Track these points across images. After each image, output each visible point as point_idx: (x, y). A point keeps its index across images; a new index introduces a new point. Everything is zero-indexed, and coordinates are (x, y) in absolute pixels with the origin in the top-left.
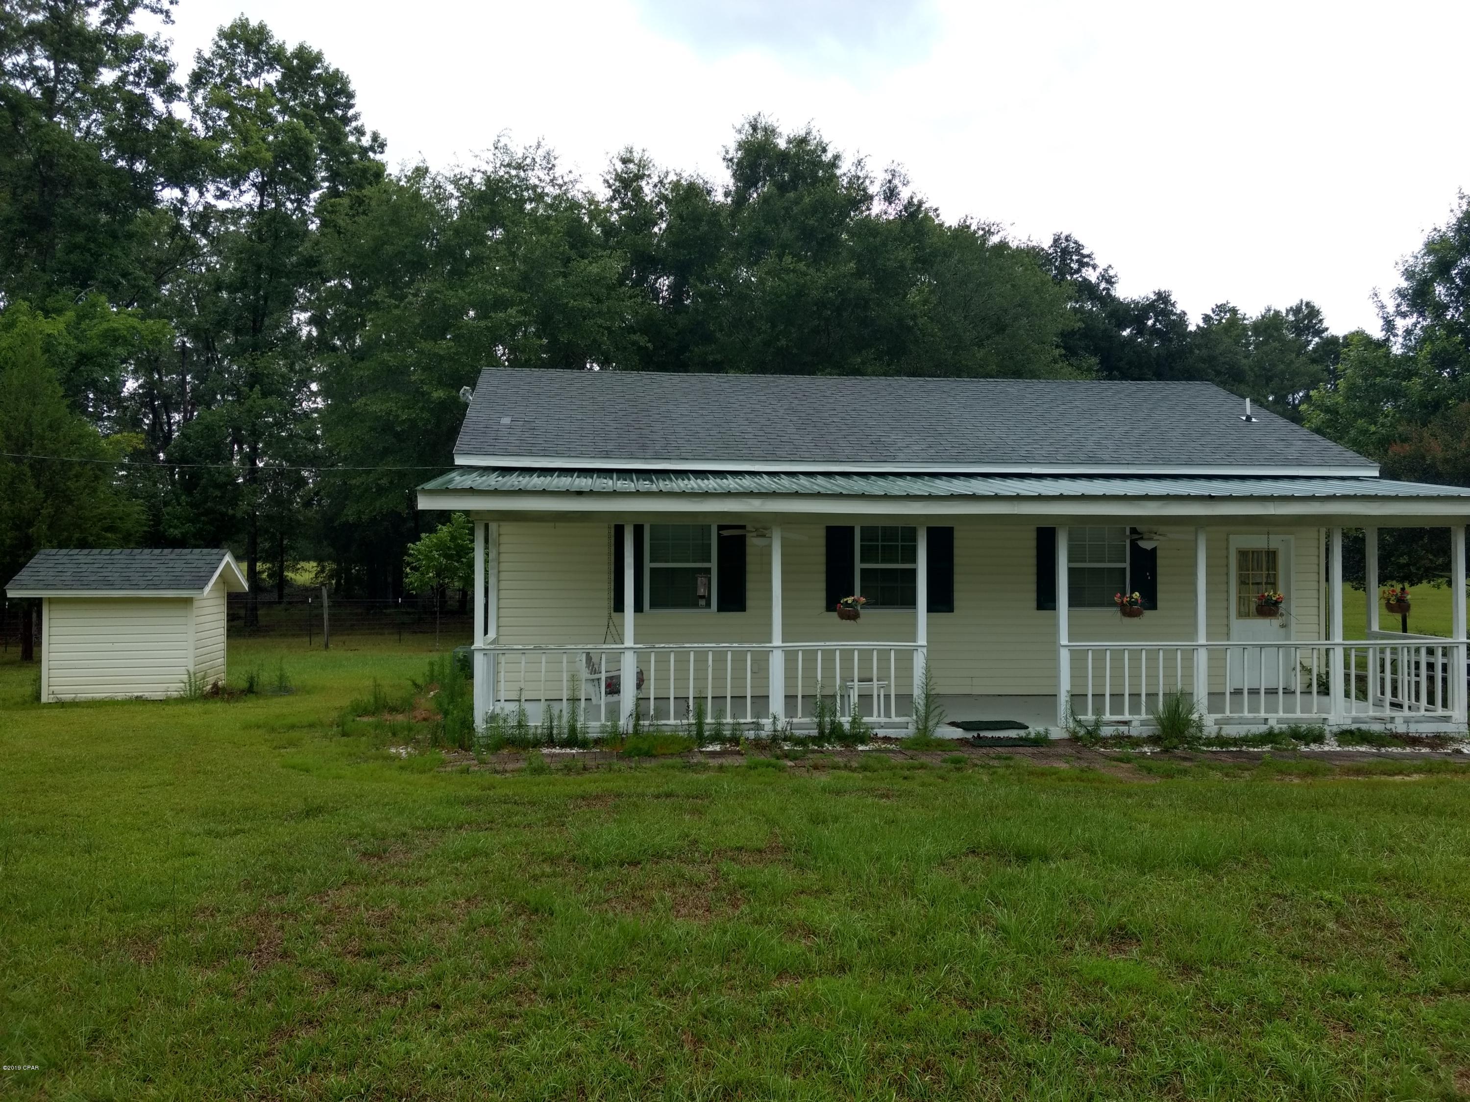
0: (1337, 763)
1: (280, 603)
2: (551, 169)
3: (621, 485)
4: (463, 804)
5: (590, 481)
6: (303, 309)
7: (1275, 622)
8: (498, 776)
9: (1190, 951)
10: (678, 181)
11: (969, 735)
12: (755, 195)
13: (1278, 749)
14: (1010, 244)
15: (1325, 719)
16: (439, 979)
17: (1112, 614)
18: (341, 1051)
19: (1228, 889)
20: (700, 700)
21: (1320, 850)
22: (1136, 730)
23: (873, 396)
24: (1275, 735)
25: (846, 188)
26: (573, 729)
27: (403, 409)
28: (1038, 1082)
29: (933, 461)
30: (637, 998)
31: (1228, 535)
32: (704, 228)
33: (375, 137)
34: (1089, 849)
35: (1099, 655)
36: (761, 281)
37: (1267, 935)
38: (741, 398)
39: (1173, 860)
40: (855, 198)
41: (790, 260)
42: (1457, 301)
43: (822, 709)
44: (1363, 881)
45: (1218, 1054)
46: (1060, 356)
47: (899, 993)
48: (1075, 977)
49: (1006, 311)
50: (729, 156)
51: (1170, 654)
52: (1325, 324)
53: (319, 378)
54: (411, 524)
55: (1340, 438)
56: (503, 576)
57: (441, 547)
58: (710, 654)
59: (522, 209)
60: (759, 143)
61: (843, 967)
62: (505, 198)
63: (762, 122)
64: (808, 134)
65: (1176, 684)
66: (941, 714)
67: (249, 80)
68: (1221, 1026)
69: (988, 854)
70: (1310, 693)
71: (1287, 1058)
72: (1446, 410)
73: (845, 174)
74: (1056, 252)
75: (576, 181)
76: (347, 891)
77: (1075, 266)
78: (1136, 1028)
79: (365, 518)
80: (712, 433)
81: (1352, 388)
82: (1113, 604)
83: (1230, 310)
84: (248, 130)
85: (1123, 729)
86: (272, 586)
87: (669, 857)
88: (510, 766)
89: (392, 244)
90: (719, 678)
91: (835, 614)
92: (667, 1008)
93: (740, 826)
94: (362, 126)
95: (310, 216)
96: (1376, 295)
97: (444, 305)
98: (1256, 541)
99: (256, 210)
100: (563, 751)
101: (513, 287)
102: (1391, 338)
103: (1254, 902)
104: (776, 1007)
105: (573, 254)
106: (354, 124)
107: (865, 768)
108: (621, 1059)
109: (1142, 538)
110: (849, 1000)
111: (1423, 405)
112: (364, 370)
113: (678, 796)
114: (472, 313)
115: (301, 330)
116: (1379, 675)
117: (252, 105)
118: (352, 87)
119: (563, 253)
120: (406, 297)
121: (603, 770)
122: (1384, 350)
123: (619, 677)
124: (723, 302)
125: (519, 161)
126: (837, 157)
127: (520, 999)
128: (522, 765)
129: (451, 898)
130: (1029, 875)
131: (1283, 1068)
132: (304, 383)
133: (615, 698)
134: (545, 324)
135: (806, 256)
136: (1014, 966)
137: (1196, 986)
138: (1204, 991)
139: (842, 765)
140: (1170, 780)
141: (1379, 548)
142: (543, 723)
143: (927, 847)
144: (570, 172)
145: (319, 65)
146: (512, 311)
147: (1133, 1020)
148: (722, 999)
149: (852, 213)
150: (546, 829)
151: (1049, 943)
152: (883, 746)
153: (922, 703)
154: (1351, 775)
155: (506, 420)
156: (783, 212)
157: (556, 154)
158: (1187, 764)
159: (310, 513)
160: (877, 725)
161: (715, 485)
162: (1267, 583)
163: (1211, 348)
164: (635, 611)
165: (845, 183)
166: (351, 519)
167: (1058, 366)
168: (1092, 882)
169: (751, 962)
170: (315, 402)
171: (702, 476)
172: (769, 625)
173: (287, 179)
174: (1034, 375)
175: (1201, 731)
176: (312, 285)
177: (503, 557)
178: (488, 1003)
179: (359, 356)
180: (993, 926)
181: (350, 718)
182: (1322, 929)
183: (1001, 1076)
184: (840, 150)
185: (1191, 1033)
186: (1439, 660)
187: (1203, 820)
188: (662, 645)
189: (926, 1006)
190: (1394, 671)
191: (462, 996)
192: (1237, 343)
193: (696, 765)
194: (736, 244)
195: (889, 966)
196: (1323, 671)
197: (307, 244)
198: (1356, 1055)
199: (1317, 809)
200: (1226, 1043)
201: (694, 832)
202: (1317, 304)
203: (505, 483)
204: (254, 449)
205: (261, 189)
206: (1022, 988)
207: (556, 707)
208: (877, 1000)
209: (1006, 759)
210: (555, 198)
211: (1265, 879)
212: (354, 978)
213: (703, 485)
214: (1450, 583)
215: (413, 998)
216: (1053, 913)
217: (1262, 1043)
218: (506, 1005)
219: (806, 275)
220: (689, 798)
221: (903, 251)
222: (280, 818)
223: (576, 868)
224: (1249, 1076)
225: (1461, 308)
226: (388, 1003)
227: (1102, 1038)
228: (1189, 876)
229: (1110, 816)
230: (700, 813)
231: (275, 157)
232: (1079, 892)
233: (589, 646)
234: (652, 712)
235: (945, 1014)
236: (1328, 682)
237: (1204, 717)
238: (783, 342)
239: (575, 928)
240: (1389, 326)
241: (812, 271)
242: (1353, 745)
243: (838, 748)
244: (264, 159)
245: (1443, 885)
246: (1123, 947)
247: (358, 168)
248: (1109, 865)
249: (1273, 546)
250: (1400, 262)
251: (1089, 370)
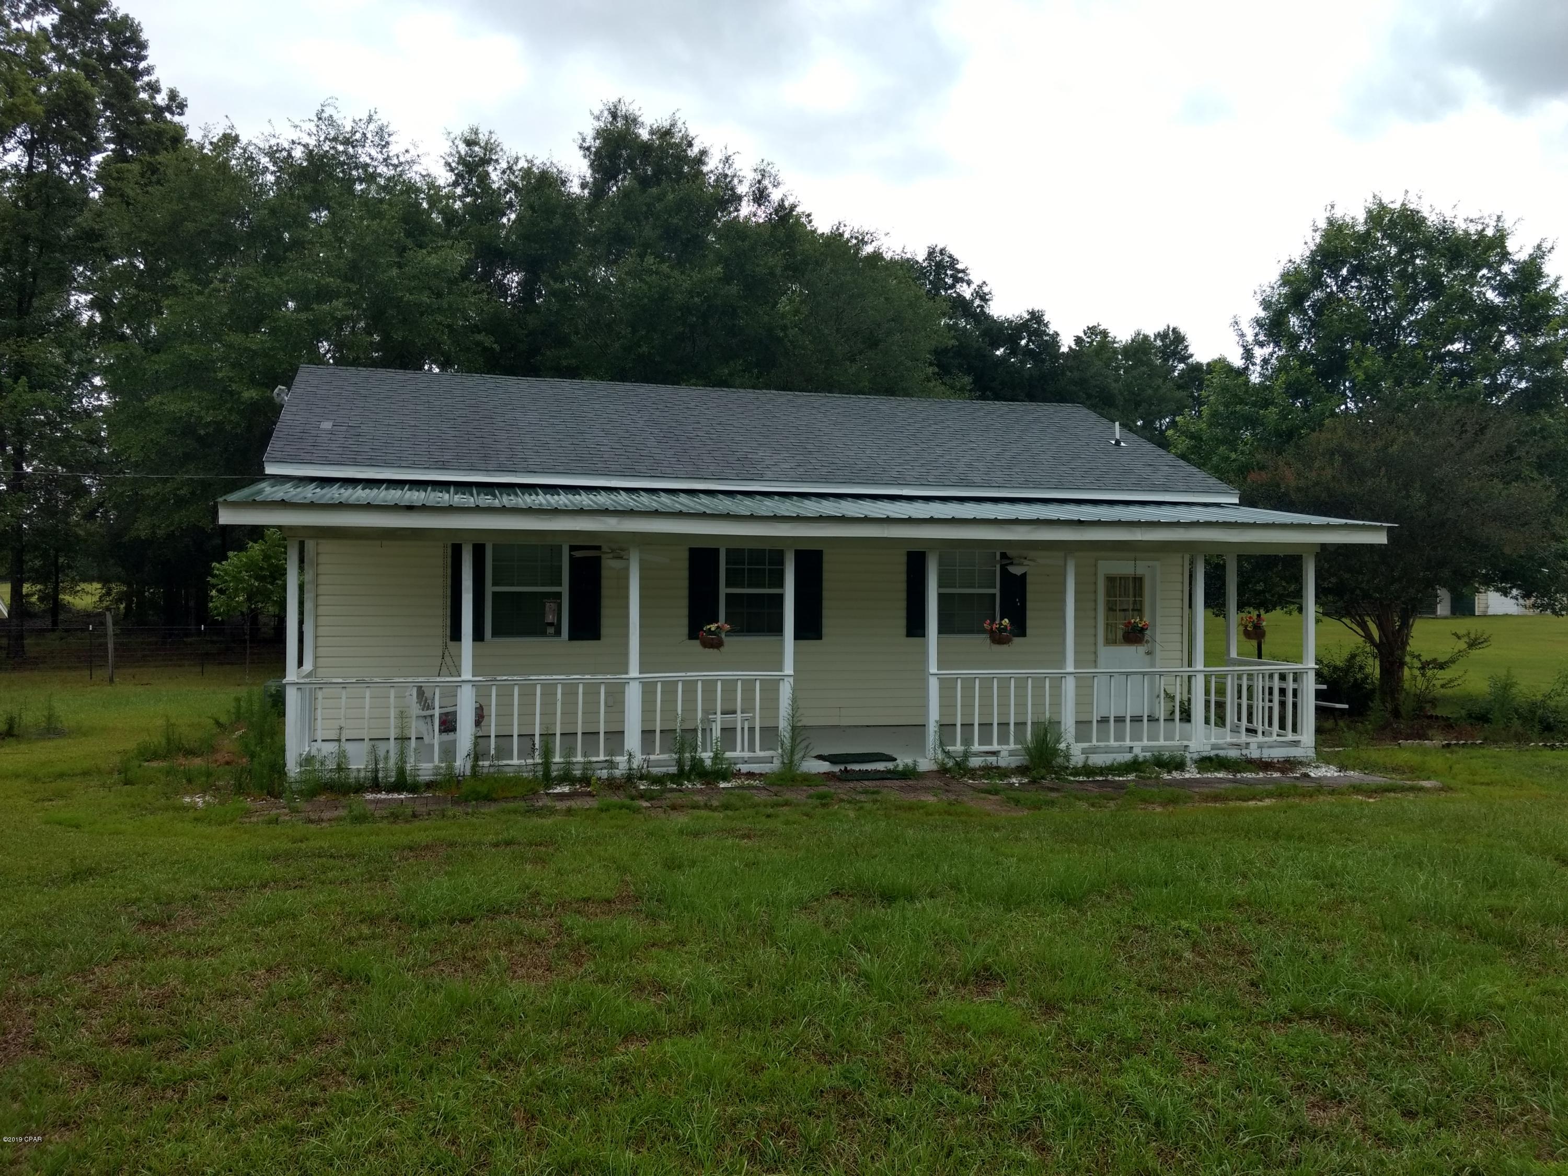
0: (1197, 790)
1: (53, 630)
2: (384, 146)
3: (458, 499)
4: (269, 859)
5: (423, 494)
6: (84, 290)
7: (1141, 649)
8: (312, 826)
9: (1054, 989)
10: (530, 168)
11: (836, 769)
12: (614, 189)
13: (1140, 777)
14: (884, 255)
15: (1186, 746)
16: (228, 1065)
17: (982, 641)
18: (103, 1157)
19: (1092, 923)
20: (548, 737)
21: (1179, 879)
22: (1005, 761)
23: (740, 410)
24: (1140, 764)
25: (713, 187)
26: (401, 772)
27: (208, 409)
28: (897, 1139)
29: (802, 480)
30: (463, 1073)
31: (1097, 560)
32: (558, 221)
33: (173, 95)
34: (955, 887)
35: (968, 683)
36: (621, 282)
37: (1127, 969)
38: (597, 406)
39: (1039, 895)
40: (723, 197)
41: (652, 261)
42: (1310, 333)
43: (682, 745)
44: (1218, 909)
45: (1077, 1094)
46: (934, 374)
47: (754, 1051)
48: (938, 1023)
49: (879, 325)
50: (586, 145)
51: (1039, 682)
52: (1191, 350)
53: (104, 371)
54: (217, 541)
55: (1204, 465)
56: (322, 600)
57: (251, 566)
58: (559, 687)
59: (351, 190)
60: (619, 133)
61: (695, 1026)
62: (331, 176)
63: (623, 109)
64: (673, 125)
65: (1045, 713)
66: (807, 747)
67: (19, 23)
68: (1081, 1066)
69: (851, 896)
70: (1173, 720)
71: (1143, 1095)
72: (1299, 439)
73: (712, 172)
74: (930, 266)
75: (413, 162)
76: (118, 967)
77: (949, 281)
78: (998, 1074)
79: (160, 533)
80: (563, 443)
81: (1214, 414)
82: (982, 631)
83: (1101, 332)
84: (14, 80)
85: (992, 759)
86: (44, 611)
87: (506, 912)
88: (327, 815)
89: (195, 221)
90: (570, 713)
91: (697, 642)
92: (498, 1082)
93: (588, 875)
94: (157, 81)
95: (92, 183)
96: (1237, 323)
97: (258, 293)
98: (1123, 567)
99: (23, 171)
100: (390, 796)
101: (339, 277)
102: (1250, 366)
103: (1116, 935)
104: (620, 1074)
105: (409, 243)
106: (146, 79)
107: (726, 807)
108: (442, 1144)
109: (1012, 564)
110: (700, 1063)
111: (1279, 434)
112: (159, 364)
113: (519, 844)
114: (291, 304)
115: (80, 314)
116: (1236, 701)
117: (21, 50)
118: (144, 36)
119: (396, 242)
120: (212, 282)
121: (435, 817)
122: (1243, 378)
123: (455, 713)
124: (580, 303)
125: (347, 136)
126: (703, 153)
127: (325, 1083)
128: (342, 812)
129: (249, 969)
130: (893, 917)
131: (1140, 1105)
132: (84, 377)
133: (451, 736)
134: (377, 320)
135: (669, 257)
136: (876, 1015)
137: (1058, 1025)
138: (1066, 1031)
139: (702, 804)
140: (1037, 812)
141: (1238, 575)
142: (367, 766)
143: (789, 890)
144: (407, 151)
145: (105, 9)
146: (338, 303)
147: (995, 1065)
148: (560, 1068)
149: (719, 214)
150: (366, 885)
151: (913, 988)
152: (746, 783)
153: (787, 736)
154: (1210, 802)
155: (327, 425)
156: (644, 209)
157: (391, 129)
158: (1054, 795)
159: (92, 527)
160: (740, 760)
161: (567, 501)
162: (1133, 610)
163: (1082, 371)
164: (474, 640)
165: (711, 181)
166: (143, 535)
167: (931, 384)
168: (958, 921)
169: (594, 1025)
170: (98, 399)
171: (552, 491)
172: (626, 654)
173: (61, 137)
174: (907, 393)
175: (1068, 761)
176: (94, 262)
177: (322, 579)
178: (287, 1090)
179: (154, 347)
180: (855, 973)
181: (136, 763)
182: (1179, 959)
183: (859, 1134)
184: (707, 145)
185: (1052, 1075)
186: (1290, 686)
187: (1069, 853)
188: (505, 678)
189: (783, 1063)
190: (1250, 697)
191: (254, 1084)
192: (1107, 366)
193: (542, 808)
194: (593, 241)
195: (744, 1022)
196: (1185, 698)
197: (86, 214)
198: (1210, 1087)
199: (1178, 837)
200: (1085, 1082)
201: (536, 883)
202: (1182, 330)
203: (324, 495)
204: (19, 452)
205: (30, 147)
206: (884, 1038)
207: (382, 748)
208: (731, 1060)
209: (873, 793)
210: (389, 179)
211: (1128, 911)
212: (121, 1070)
213: (552, 501)
214: (1300, 610)
215: (196, 1090)
216: (917, 956)
217: (1120, 1081)
218: (307, 1091)
219: (669, 277)
220: (531, 845)
221: (773, 257)
222: (38, 883)
223: (400, 928)
224: (1107, 1115)
225: (1313, 340)
226: (162, 1098)
227: (964, 1087)
228: (1054, 912)
229: (978, 850)
230: (544, 862)
231: (47, 112)
232: (945, 932)
233: (421, 679)
234: (493, 752)
235: (803, 1071)
236: (1189, 708)
237: (1072, 746)
238: (644, 349)
239: (394, 997)
240: (1248, 355)
241: (676, 273)
242: (1211, 772)
243: (699, 786)
244: (34, 114)
245: (1292, 909)
246: (987, 989)
247: (151, 130)
248: (975, 903)
249: (1140, 572)
250: (1259, 292)
251: (962, 389)
